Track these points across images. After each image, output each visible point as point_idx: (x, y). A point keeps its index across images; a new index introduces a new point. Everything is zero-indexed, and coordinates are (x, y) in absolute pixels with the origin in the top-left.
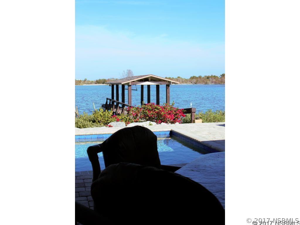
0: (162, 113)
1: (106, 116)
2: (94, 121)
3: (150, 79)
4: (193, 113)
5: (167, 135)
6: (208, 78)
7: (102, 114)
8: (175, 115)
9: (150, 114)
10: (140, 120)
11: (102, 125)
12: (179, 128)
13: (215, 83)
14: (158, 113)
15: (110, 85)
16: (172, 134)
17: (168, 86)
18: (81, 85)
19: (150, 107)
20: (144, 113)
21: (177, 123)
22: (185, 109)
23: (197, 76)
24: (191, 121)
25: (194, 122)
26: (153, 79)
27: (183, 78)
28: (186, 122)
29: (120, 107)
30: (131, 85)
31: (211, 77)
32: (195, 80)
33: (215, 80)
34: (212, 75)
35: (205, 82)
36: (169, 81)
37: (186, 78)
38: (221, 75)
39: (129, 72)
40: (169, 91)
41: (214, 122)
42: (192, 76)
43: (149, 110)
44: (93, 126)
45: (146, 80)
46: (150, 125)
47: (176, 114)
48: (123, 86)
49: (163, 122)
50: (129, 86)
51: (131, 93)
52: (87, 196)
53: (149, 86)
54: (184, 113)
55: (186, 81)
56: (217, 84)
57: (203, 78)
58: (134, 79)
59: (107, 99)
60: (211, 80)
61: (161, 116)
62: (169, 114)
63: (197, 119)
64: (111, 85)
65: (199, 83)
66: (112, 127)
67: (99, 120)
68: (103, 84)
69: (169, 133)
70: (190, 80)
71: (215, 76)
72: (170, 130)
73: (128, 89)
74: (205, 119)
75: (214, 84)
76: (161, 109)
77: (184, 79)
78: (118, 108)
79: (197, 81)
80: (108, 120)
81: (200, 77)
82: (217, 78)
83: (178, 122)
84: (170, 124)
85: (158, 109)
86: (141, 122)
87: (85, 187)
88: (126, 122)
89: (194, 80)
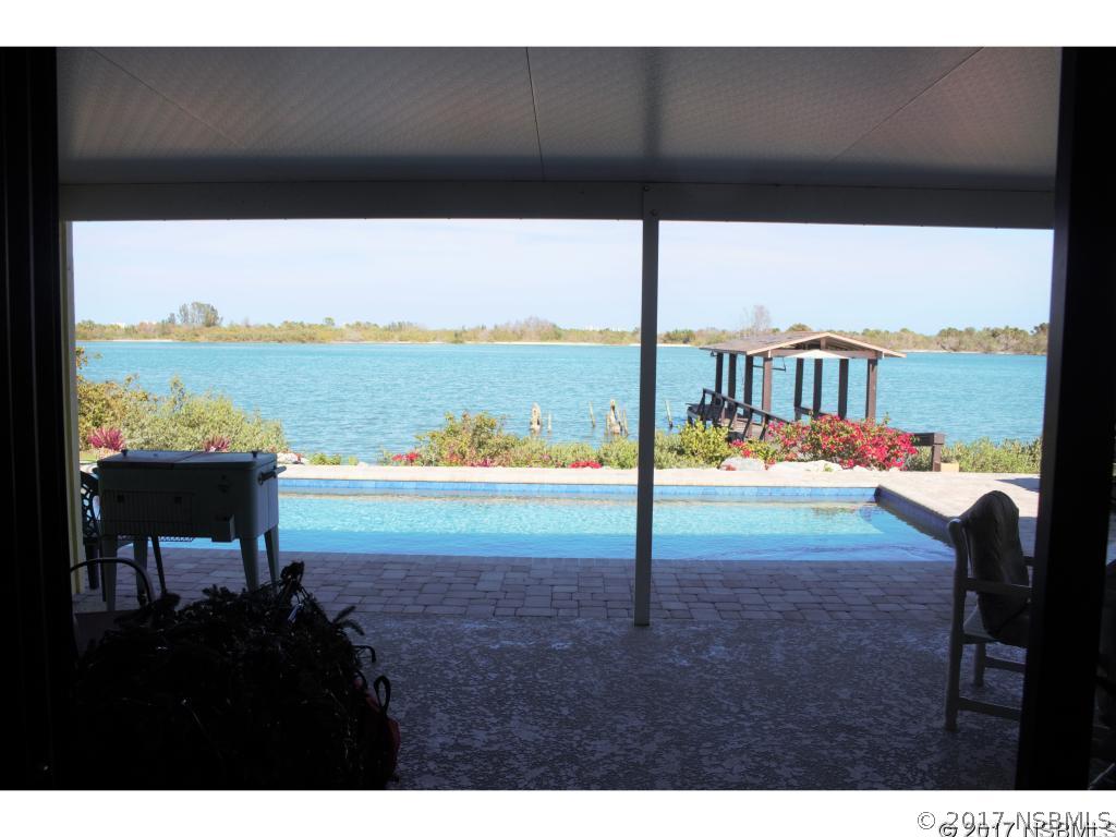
0: (859, 442)
1: (712, 440)
2: (681, 452)
3: (823, 343)
4: (937, 447)
5: (868, 498)
6: (994, 334)
7: (701, 435)
8: (891, 447)
9: (827, 442)
10: (800, 456)
11: (701, 462)
12: (899, 481)
13: (1017, 350)
14: (846, 441)
15: (712, 355)
16: (881, 496)
17: (873, 363)
18: (623, 345)
19: (828, 426)
20: (812, 439)
21: (894, 470)
22: (916, 435)
23: (961, 327)
24: (930, 466)
25: (938, 469)
26: (833, 345)
27: (917, 332)
28: (918, 467)
29: (739, 416)
30: (771, 359)
31: (1004, 332)
32: (953, 341)
33: (1015, 341)
34: (1007, 327)
35: (986, 345)
36: (876, 351)
37: (928, 335)
38: (1036, 328)
39: (761, 312)
40: (875, 375)
41: (995, 471)
42: (946, 328)
43: (826, 434)
44: (679, 464)
45: (814, 345)
46: (827, 470)
47: (893, 446)
48: (750, 360)
49: (859, 463)
50: (767, 359)
51: (770, 377)
52: (714, 603)
53: (819, 363)
54: (913, 444)
55: (926, 341)
56: (1023, 354)
57: (980, 333)
58: (780, 342)
59: (705, 391)
60: (1003, 340)
61: (855, 449)
62: (876, 445)
63: (945, 462)
64: (715, 354)
65: (964, 349)
66: (733, 469)
67: (694, 448)
68: (685, 342)
69: (873, 492)
70: (939, 339)
71: (1016, 330)
72: (876, 485)
73: (763, 368)
74: (971, 462)
75: (1012, 353)
76: (854, 433)
77: (921, 335)
78: (736, 418)
79: (960, 343)
80: (715, 451)
81: (970, 332)
82: (1022, 336)
83: (896, 465)
84: (875, 470)
85: (848, 432)
86: (802, 461)
87: (706, 587)
88: (765, 459)
89: (950, 338)
